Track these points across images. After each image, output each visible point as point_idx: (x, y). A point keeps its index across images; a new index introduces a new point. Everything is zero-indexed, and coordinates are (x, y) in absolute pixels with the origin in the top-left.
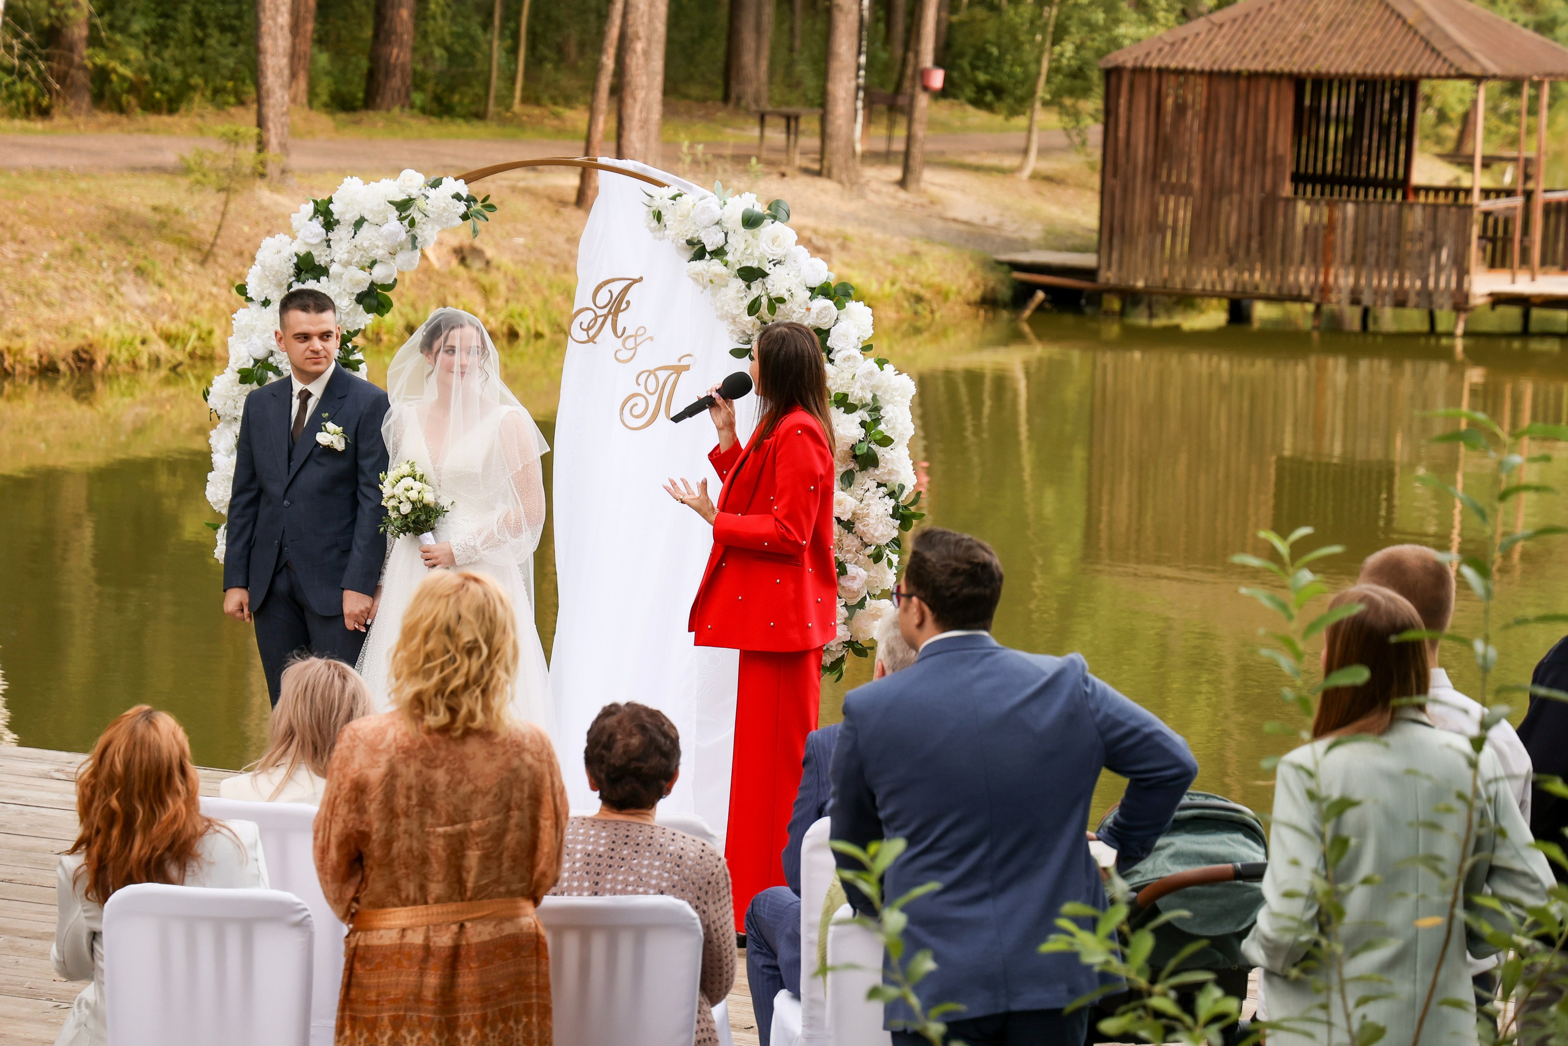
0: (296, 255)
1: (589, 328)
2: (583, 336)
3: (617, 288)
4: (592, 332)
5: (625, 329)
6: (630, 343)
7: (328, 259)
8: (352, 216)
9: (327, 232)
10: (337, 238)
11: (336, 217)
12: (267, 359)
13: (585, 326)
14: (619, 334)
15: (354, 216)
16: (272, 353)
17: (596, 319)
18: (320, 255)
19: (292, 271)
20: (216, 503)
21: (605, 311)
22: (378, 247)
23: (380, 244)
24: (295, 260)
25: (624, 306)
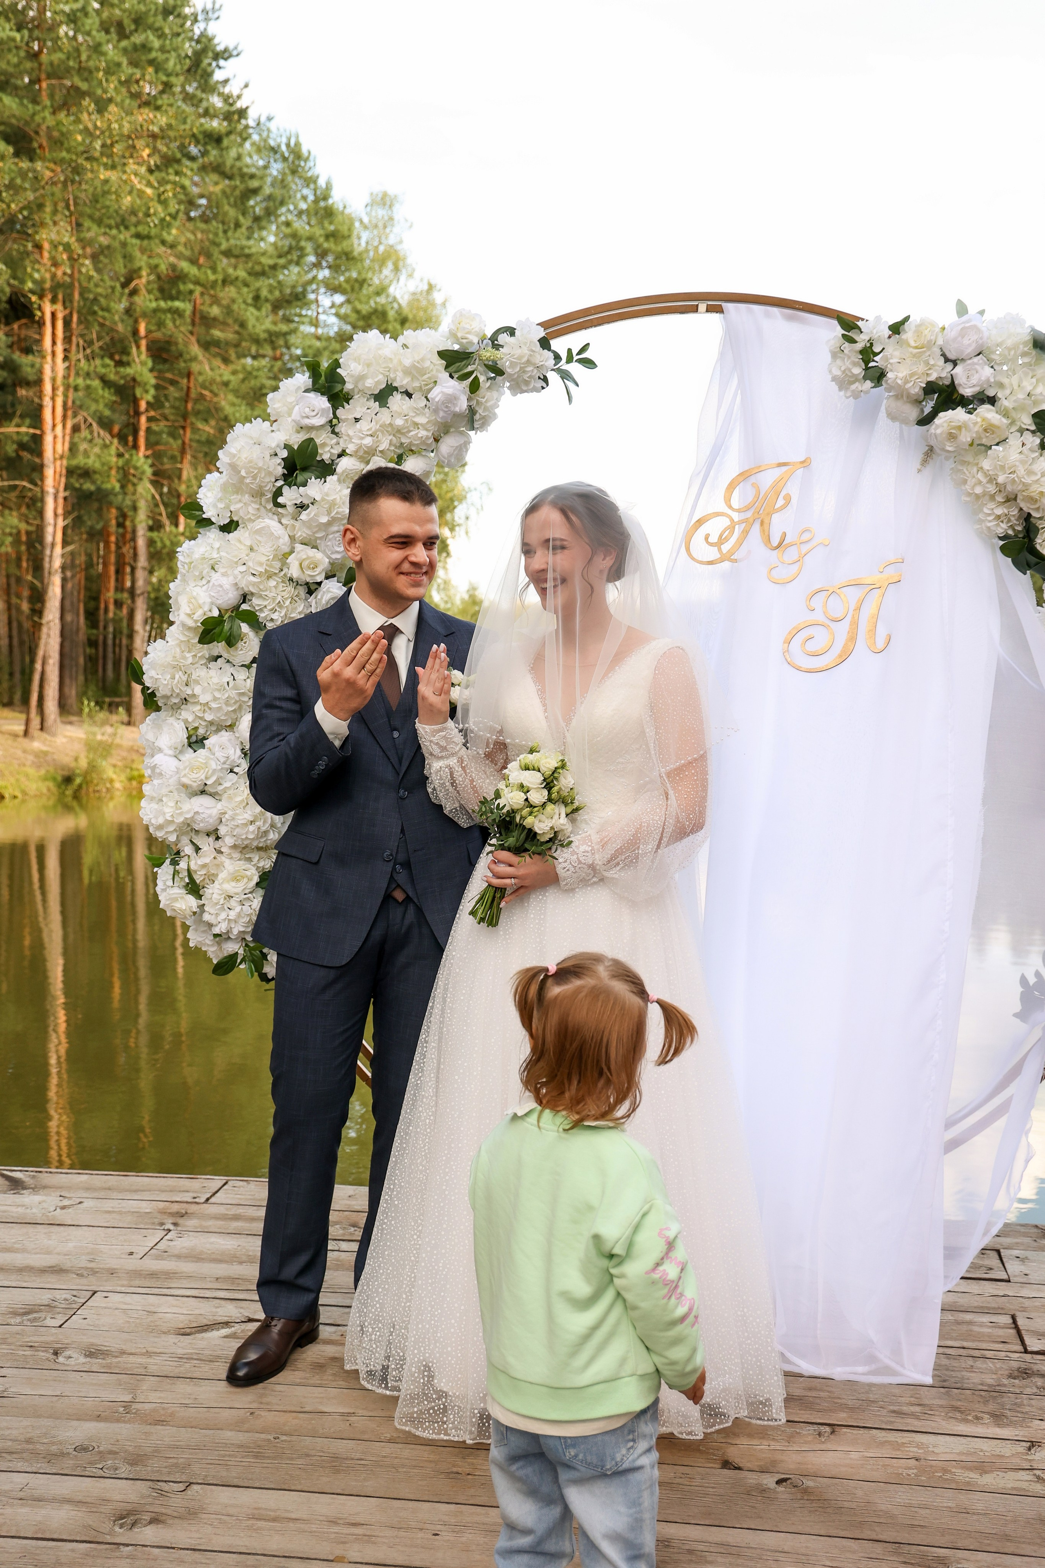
0: (286, 446)
1: (722, 540)
2: (712, 553)
3: (767, 479)
4: (726, 548)
5: (784, 534)
6: (792, 554)
7: (336, 451)
8: (375, 383)
9: (335, 408)
10: (351, 417)
11: (349, 386)
12: (236, 608)
13: (714, 539)
14: (775, 543)
15: (377, 383)
16: (245, 598)
17: (731, 528)
18: (324, 445)
19: (280, 470)
20: (160, 827)
21: (749, 514)
22: (416, 425)
23: (422, 420)
24: (285, 454)
25: (780, 502)
